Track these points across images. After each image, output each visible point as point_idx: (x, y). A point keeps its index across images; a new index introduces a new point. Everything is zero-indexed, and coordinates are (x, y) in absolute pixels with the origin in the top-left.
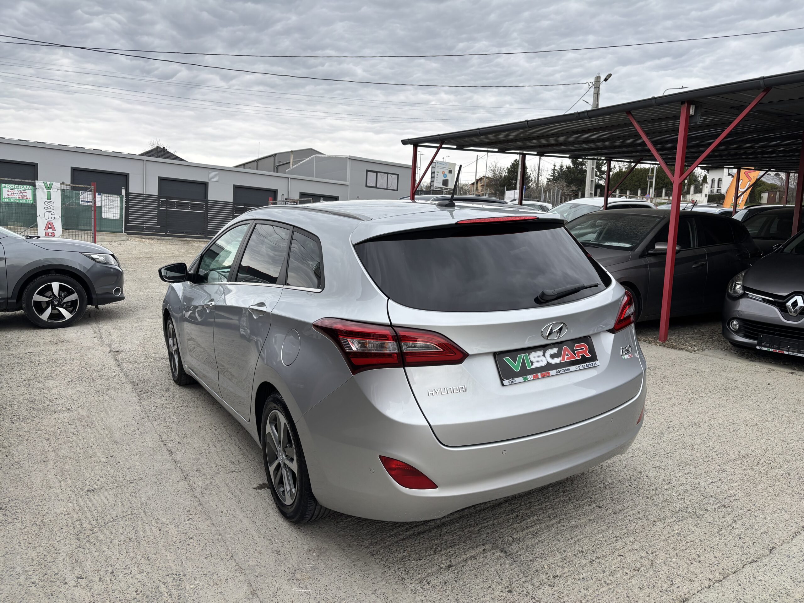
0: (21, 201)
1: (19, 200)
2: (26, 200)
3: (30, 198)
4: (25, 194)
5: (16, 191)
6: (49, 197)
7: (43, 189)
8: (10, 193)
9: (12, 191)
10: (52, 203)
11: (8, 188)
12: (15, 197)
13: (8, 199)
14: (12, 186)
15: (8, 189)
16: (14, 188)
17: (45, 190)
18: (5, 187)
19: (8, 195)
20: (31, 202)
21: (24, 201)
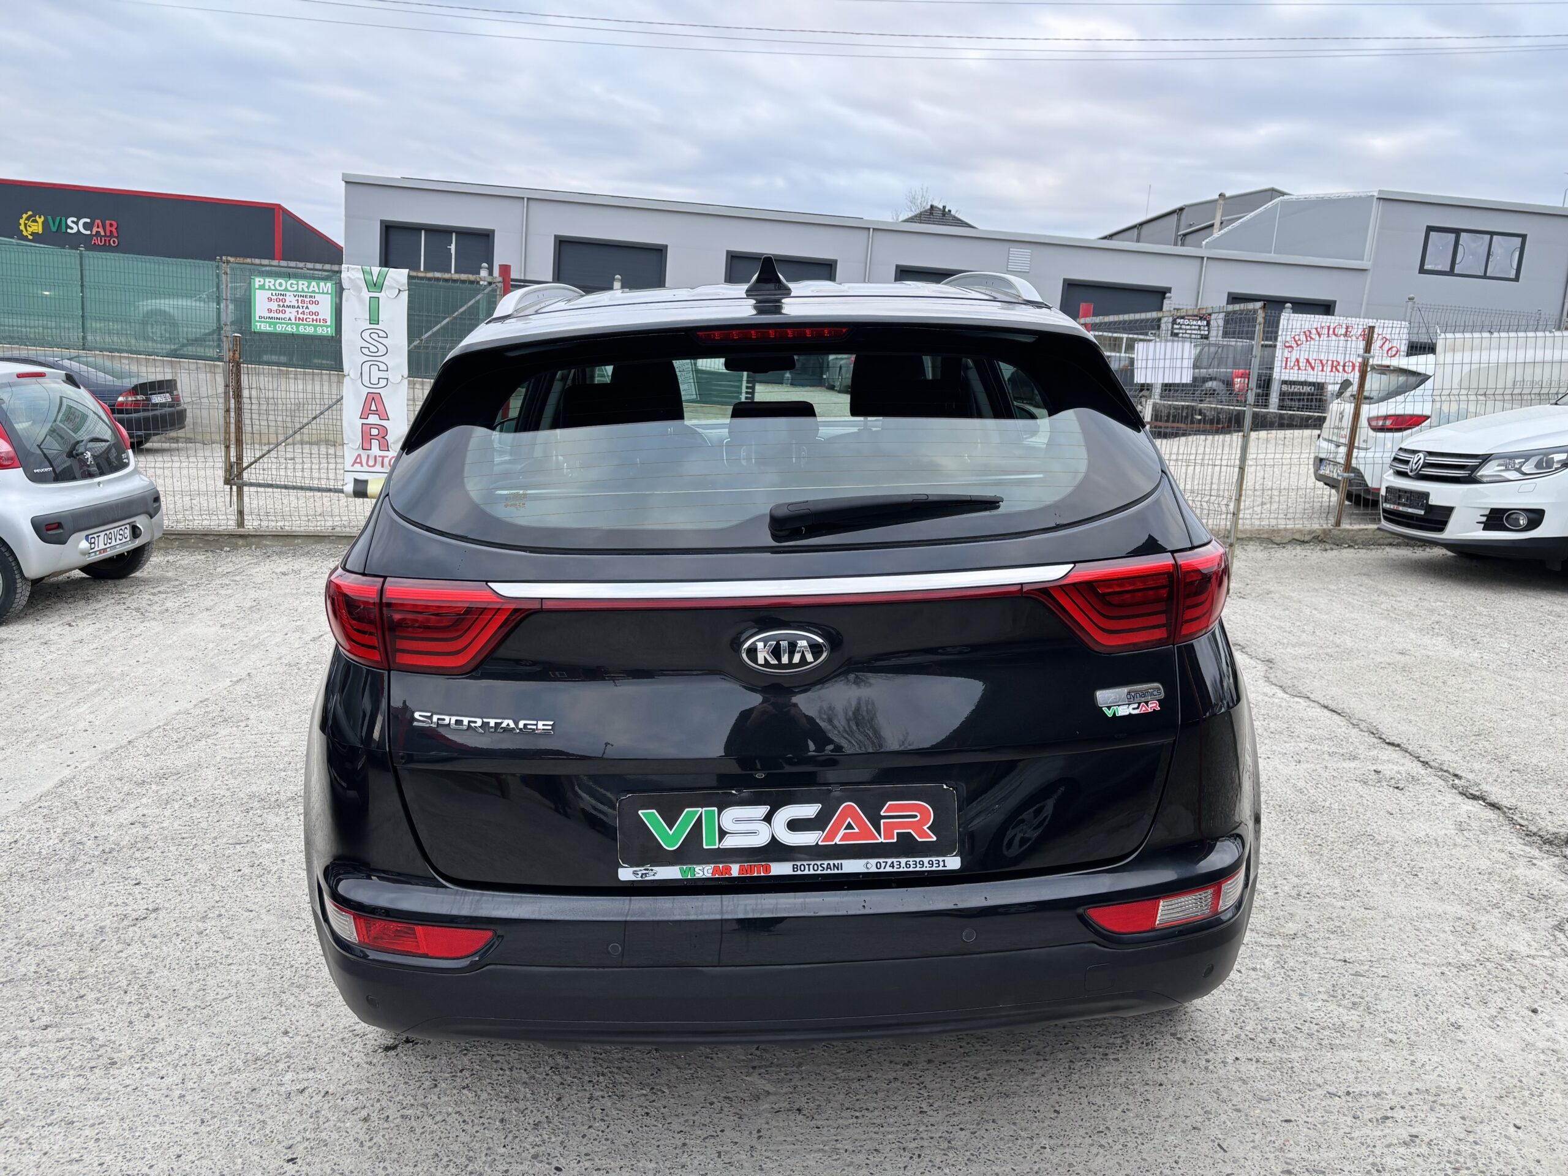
0: (302, 330)
1: (298, 326)
2: (315, 327)
3: (325, 321)
4: (313, 308)
5: (290, 299)
6: (374, 319)
7: (359, 290)
8: (274, 306)
9: (281, 297)
10: (382, 334)
11: (270, 289)
12: (287, 316)
13: (270, 324)
14: (281, 284)
15: (268, 294)
16: (286, 289)
17: (366, 295)
18: (262, 287)
19: (270, 311)
20: (328, 331)
21: (310, 330)
